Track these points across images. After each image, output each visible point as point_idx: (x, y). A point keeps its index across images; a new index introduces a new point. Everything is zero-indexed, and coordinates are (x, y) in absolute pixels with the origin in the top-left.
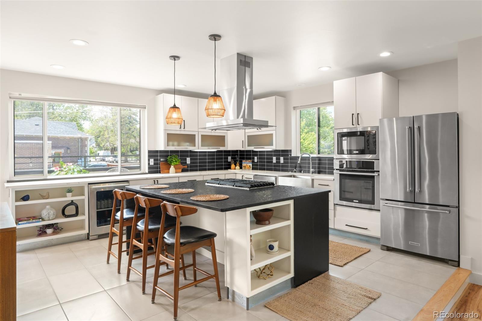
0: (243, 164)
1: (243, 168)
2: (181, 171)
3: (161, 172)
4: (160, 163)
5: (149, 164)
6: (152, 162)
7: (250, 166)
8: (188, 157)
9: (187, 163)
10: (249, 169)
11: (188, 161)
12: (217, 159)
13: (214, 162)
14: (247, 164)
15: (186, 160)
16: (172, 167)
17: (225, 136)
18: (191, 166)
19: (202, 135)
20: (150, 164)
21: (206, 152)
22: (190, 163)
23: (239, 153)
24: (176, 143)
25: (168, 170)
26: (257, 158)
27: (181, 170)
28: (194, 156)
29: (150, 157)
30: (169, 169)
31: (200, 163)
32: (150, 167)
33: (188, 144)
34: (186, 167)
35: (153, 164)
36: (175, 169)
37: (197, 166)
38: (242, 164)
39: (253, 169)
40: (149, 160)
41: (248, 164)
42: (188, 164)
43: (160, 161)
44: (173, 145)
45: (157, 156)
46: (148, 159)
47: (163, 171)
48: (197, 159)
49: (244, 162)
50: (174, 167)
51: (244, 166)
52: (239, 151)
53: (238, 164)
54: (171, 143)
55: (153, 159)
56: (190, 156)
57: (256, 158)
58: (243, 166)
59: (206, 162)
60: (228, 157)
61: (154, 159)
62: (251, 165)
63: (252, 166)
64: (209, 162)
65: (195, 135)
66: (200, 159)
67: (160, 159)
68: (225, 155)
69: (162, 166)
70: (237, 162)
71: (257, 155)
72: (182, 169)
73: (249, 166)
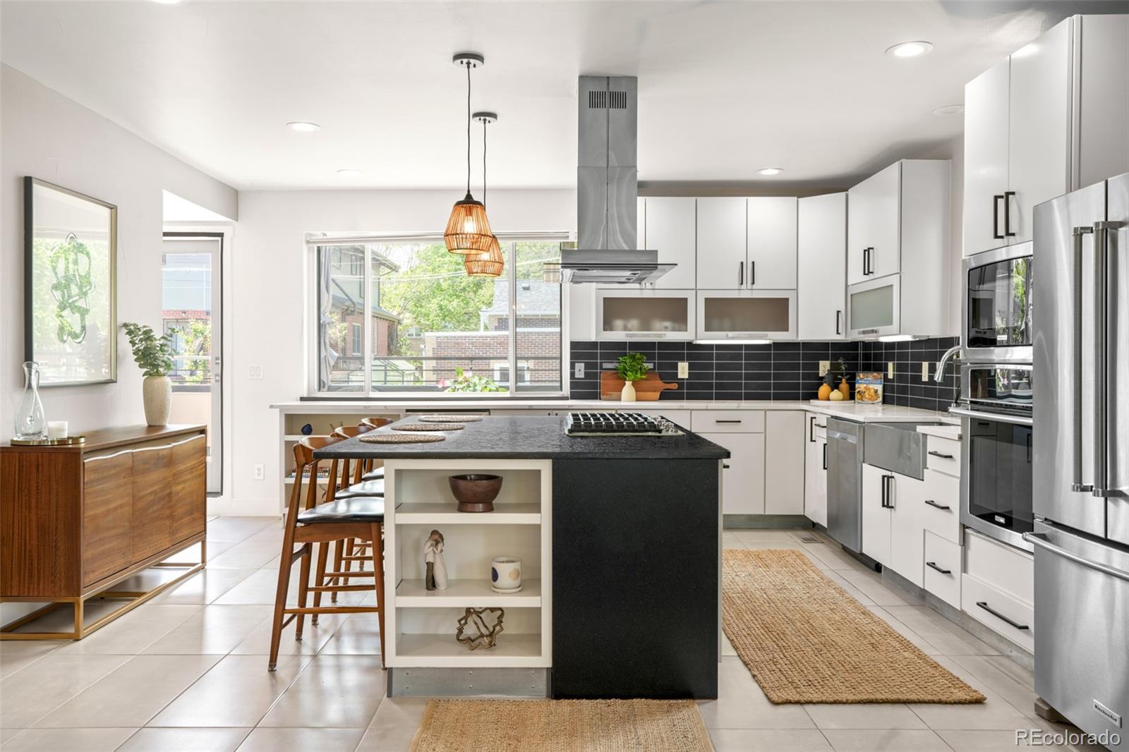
0: (857, 385)
1: (857, 396)
2: (658, 397)
3: (602, 396)
4: (600, 372)
5: (572, 375)
6: (580, 370)
7: (876, 391)
8: (683, 360)
9: (679, 377)
10: (872, 401)
11: (683, 370)
12: (777, 367)
13: (768, 377)
14: (870, 384)
15: (677, 370)
16: (628, 383)
17: (788, 299)
18: (690, 386)
19: (707, 300)
20: (576, 376)
21: (739, 347)
22: (687, 377)
23: (860, 351)
24: (634, 323)
25: (619, 393)
26: (894, 364)
27: (657, 395)
28: (699, 357)
29: (575, 357)
30: (621, 391)
31: (719, 376)
32: (575, 384)
33: (668, 324)
34: (674, 386)
35: (583, 376)
36: (636, 391)
37: (710, 386)
38: (854, 384)
39: (886, 401)
40: (572, 366)
41: (871, 386)
42: (683, 379)
43: (601, 368)
44: (625, 328)
45: (594, 356)
46: (571, 362)
47: (607, 395)
48: (710, 366)
49: (861, 379)
50: (633, 384)
51: (859, 392)
52: (860, 346)
53: (844, 385)
54: (619, 323)
55: (583, 364)
56: (690, 358)
57: (890, 365)
58: (857, 391)
59: (739, 376)
60: (819, 363)
61: (586, 363)
62: (880, 388)
63: (884, 391)
64: (748, 377)
65: (685, 300)
66: (719, 366)
67: (601, 363)
68: (805, 357)
69: (604, 382)
70: (841, 379)
71: (890, 357)
72: (662, 393)
73: (872, 391)
